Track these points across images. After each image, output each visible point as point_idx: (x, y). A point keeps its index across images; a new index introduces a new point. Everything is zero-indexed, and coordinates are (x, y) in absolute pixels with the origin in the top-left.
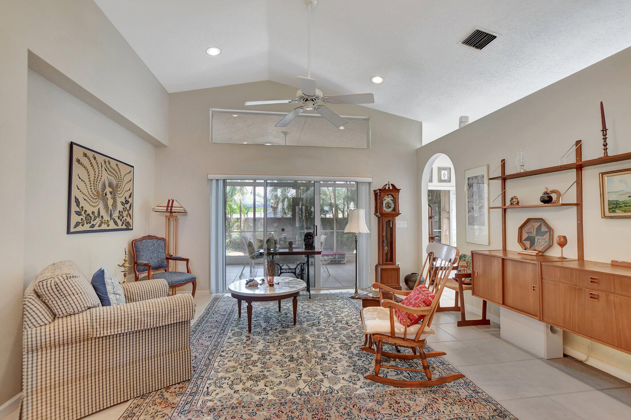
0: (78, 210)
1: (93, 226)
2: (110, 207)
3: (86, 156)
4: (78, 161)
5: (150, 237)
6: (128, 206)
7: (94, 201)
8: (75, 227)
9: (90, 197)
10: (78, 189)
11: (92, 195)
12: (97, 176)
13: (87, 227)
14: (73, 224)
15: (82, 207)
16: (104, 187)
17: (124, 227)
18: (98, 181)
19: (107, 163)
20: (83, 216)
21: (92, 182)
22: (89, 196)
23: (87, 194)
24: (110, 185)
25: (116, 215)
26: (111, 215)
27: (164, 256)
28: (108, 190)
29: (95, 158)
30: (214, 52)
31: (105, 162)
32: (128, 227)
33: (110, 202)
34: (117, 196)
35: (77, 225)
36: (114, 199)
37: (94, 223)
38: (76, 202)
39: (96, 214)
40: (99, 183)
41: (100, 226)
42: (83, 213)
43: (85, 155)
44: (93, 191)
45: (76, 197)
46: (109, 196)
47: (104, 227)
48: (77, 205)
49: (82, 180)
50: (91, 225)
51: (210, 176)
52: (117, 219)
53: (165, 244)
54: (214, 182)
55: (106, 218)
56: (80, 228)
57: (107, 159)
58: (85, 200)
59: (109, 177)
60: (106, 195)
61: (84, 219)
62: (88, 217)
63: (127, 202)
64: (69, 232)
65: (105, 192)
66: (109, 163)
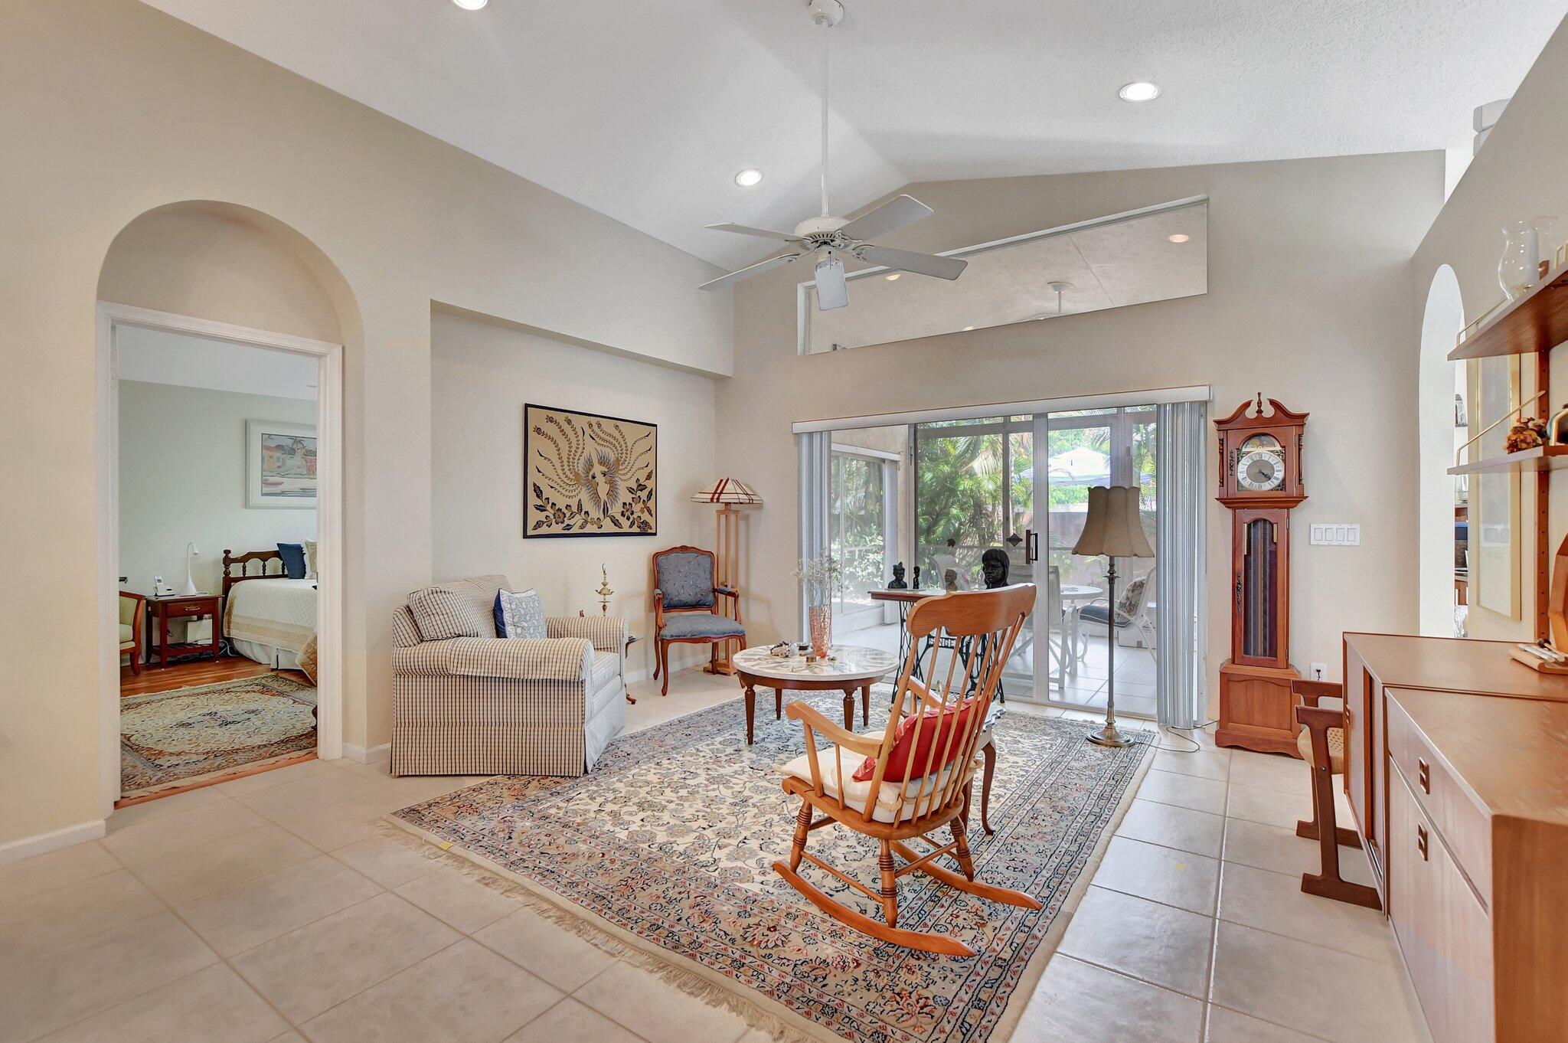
0: (539, 502)
1: (569, 528)
2: (603, 497)
3: (552, 422)
4: (538, 430)
5: (684, 549)
6: (644, 494)
7: (571, 488)
8: (535, 528)
9: (561, 483)
10: (539, 471)
11: (565, 480)
12: (573, 449)
13: (557, 529)
14: (531, 524)
15: (548, 499)
16: (590, 465)
17: (635, 529)
18: (577, 458)
19: (595, 427)
20: (550, 512)
21: (565, 459)
22: (559, 481)
23: (556, 478)
24: (603, 461)
25: (616, 510)
26: (605, 511)
27: (706, 585)
28: (598, 469)
29: (569, 422)
30: (750, 179)
31: (590, 425)
32: (645, 531)
33: (603, 489)
34: (618, 479)
35: (539, 525)
36: (612, 484)
37: (571, 522)
38: (535, 491)
39: (575, 509)
40: (579, 459)
41: (582, 527)
42: (549, 507)
43: (550, 420)
44: (568, 473)
45: (535, 485)
46: (600, 479)
47: (589, 529)
48: (538, 496)
49: (546, 458)
50: (564, 525)
51: (798, 427)
52: (618, 516)
53: (712, 563)
54: (805, 440)
55: (596, 513)
56: (544, 530)
57: (593, 420)
58: (552, 487)
59: (599, 448)
60: (594, 477)
61: (552, 517)
62: (559, 513)
63: (642, 487)
64: (525, 536)
65: (591, 473)
66: (599, 425)
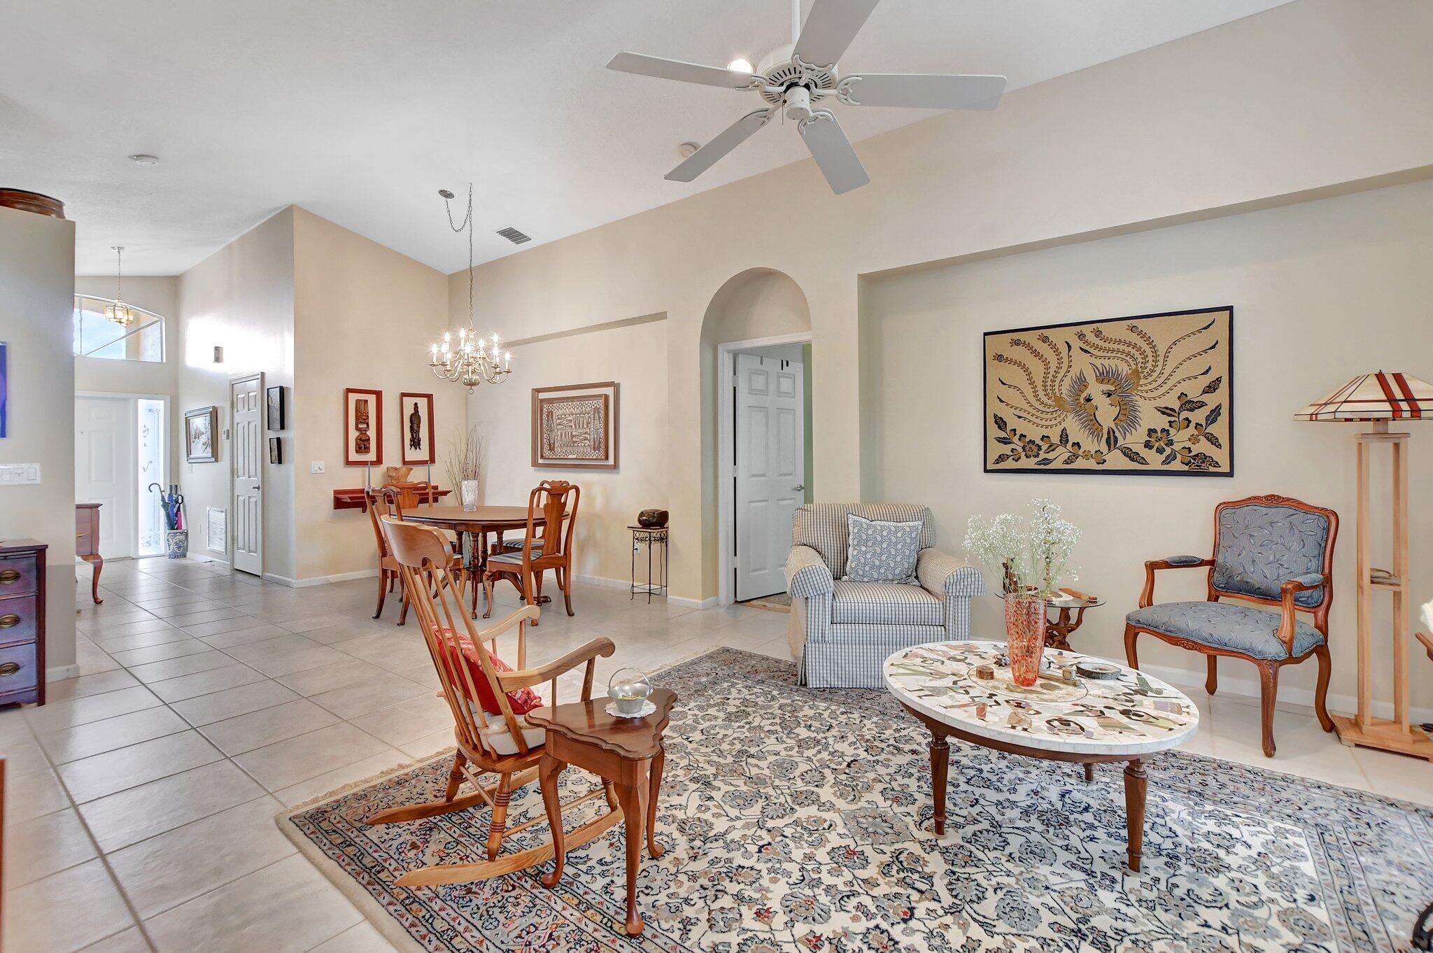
0: (1002, 434)
1: (1046, 461)
2: (1107, 423)
3: (1018, 344)
4: (999, 358)
5: (1273, 500)
6: (1199, 416)
7: (1049, 416)
8: (997, 462)
9: (1034, 412)
10: (1003, 402)
11: (1041, 407)
12: (1052, 371)
13: (1031, 463)
14: (992, 457)
15: (1015, 430)
16: (1081, 383)
17: (1177, 466)
18: (1058, 380)
19: (1089, 336)
20: (1018, 445)
21: (1039, 383)
22: (1031, 409)
23: (1027, 407)
24: (1103, 377)
25: (1135, 440)
26: (1111, 441)
28: (1095, 390)
29: (1045, 339)
31: (1081, 336)
32: (1199, 468)
33: (1107, 413)
34: (1137, 398)
35: (1001, 458)
36: (1125, 405)
37: (1051, 456)
38: (996, 422)
39: (1055, 439)
40: (1062, 380)
41: (1066, 462)
42: (1016, 439)
43: (1016, 343)
44: (1044, 399)
45: (995, 416)
46: (1101, 401)
47: (1083, 464)
48: (1000, 428)
49: (1010, 386)
50: (1040, 459)
52: (1140, 449)
53: (1326, 525)
55: (1094, 445)
56: (1009, 464)
57: (1086, 329)
58: (1020, 417)
59: (1098, 362)
60: (1088, 400)
61: (1020, 450)
62: (1031, 445)
63: (1192, 406)
64: (986, 471)
65: (1084, 395)
66: (1098, 333)
